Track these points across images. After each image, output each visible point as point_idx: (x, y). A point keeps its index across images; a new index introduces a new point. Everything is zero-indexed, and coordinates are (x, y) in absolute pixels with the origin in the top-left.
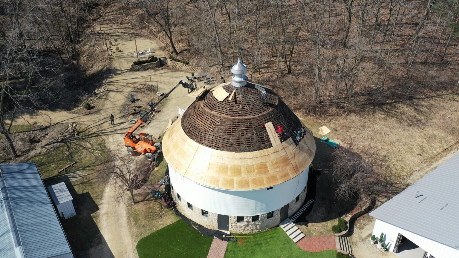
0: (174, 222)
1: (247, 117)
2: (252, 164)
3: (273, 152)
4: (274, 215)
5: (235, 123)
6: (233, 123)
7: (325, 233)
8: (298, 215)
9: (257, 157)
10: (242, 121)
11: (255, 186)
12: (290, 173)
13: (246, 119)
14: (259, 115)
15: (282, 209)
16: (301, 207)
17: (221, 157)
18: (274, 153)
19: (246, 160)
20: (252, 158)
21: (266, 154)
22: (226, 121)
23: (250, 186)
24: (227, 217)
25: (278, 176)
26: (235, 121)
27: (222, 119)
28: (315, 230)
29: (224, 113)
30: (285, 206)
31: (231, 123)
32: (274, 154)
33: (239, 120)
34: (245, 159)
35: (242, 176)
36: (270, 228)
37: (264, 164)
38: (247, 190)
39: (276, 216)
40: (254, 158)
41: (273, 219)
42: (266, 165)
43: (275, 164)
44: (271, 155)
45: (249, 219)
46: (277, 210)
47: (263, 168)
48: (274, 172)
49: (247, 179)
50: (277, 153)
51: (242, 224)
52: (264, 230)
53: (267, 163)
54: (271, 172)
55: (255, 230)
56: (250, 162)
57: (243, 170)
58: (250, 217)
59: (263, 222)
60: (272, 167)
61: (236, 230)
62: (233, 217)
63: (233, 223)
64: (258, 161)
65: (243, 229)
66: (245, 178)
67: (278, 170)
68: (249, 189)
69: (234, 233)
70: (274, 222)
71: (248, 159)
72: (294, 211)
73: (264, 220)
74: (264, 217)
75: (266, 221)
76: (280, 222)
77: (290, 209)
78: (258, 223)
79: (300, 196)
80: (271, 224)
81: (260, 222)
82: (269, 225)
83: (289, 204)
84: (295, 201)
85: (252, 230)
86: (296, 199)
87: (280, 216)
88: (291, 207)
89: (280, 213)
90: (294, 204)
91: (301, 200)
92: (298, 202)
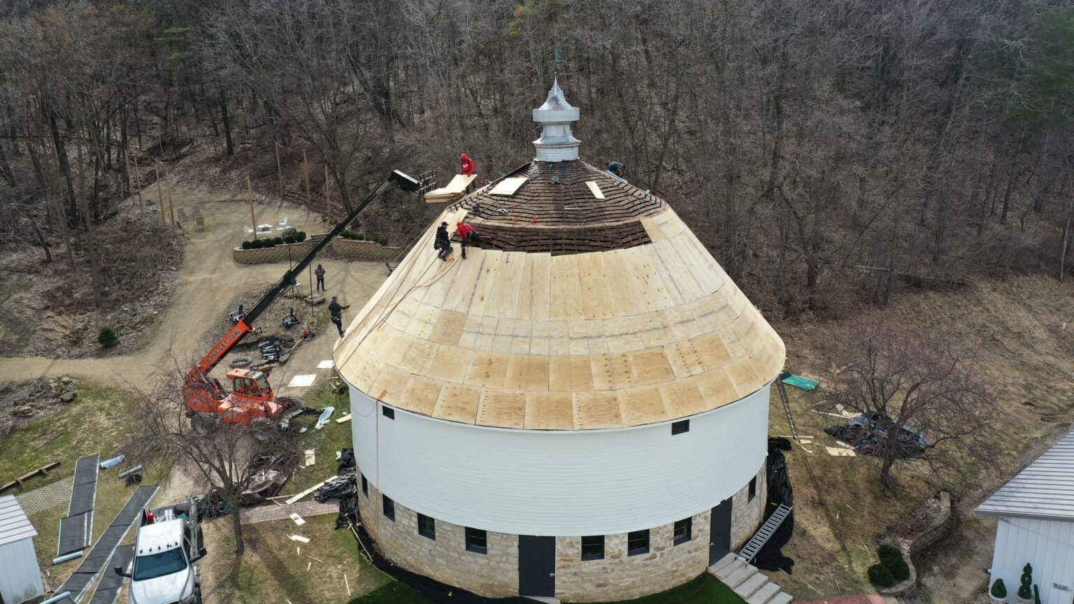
0: (373, 588)
1: (591, 226)
2: (621, 352)
3: (678, 320)
4: (692, 537)
5: (559, 242)
6: (554, 242)
7: (850, 589)
8: (758, 544)
9: (635, 333)
10: (579, 235)
11: (634, 415)
12: (732, 380)
13: (593, 230)
14: (628, 221)
15: (714, 510)
16: (761, 525)
17: (525, 337)
18: (682, 322)
19: (602, 339)
20: (621, 335)
21: (659, 325)
22: (534, 238)
23: (623, 416)
24: (549, 542)
25: (702, 389)
26: (560, 235)
27: (520, 234)
28: (817, 581)
29: (524, 219)
30: (723, 502)
31: (549, 242)
32: (680, 326)
33: (570, 231)
34: (600, 337)
35: (595, 388)
36: (684, 580)
37: (658, 351)
38: (615, 427)
39: (698, 536)
40: (626, 334)
41: (691, 549)
42: (662, 355)
43: (688, 354)
44: (673, 328)
45: (616, 545)
46: (702, 516)
47: (656, 363)
48: (688, 375)
49: (609, 394)
50: (689, 324)
51: (598, 564)
52: (667, 589)
53: (666, 351)
54: (681, 375)
55: (638, 587)
56: (614, 347)
57: (595, 368)
58: (623, 537)
59: (662, 555)
60: (680, 362)
61: (578, 591)
62: (568, 540)
63: (569, 563)
64: (637, 345)
65: (599, 586)
66: (604, 393)
67: (697, 370)
68: (619, 426)
69: (571, 601)
70: (692, 558)
71: (607, 337)
72: (745, 530)
73: (666, 551)
74: (666, 535)
75: (670, 552)
76: (710, 562)
77: (736, 519)
78: (647, 559)
79: (757, 483)
80: (685, 565)
81: (654, 557)
82: (680, 568)
83: (734, 499)
84: (747, 492)
85: (629, 589)
86: (748, 489)
87: (709, 537)
88: (738, 514)
89: (709, 527)
90: (745, 504)
91: (759, 496)
92: (753, 503)
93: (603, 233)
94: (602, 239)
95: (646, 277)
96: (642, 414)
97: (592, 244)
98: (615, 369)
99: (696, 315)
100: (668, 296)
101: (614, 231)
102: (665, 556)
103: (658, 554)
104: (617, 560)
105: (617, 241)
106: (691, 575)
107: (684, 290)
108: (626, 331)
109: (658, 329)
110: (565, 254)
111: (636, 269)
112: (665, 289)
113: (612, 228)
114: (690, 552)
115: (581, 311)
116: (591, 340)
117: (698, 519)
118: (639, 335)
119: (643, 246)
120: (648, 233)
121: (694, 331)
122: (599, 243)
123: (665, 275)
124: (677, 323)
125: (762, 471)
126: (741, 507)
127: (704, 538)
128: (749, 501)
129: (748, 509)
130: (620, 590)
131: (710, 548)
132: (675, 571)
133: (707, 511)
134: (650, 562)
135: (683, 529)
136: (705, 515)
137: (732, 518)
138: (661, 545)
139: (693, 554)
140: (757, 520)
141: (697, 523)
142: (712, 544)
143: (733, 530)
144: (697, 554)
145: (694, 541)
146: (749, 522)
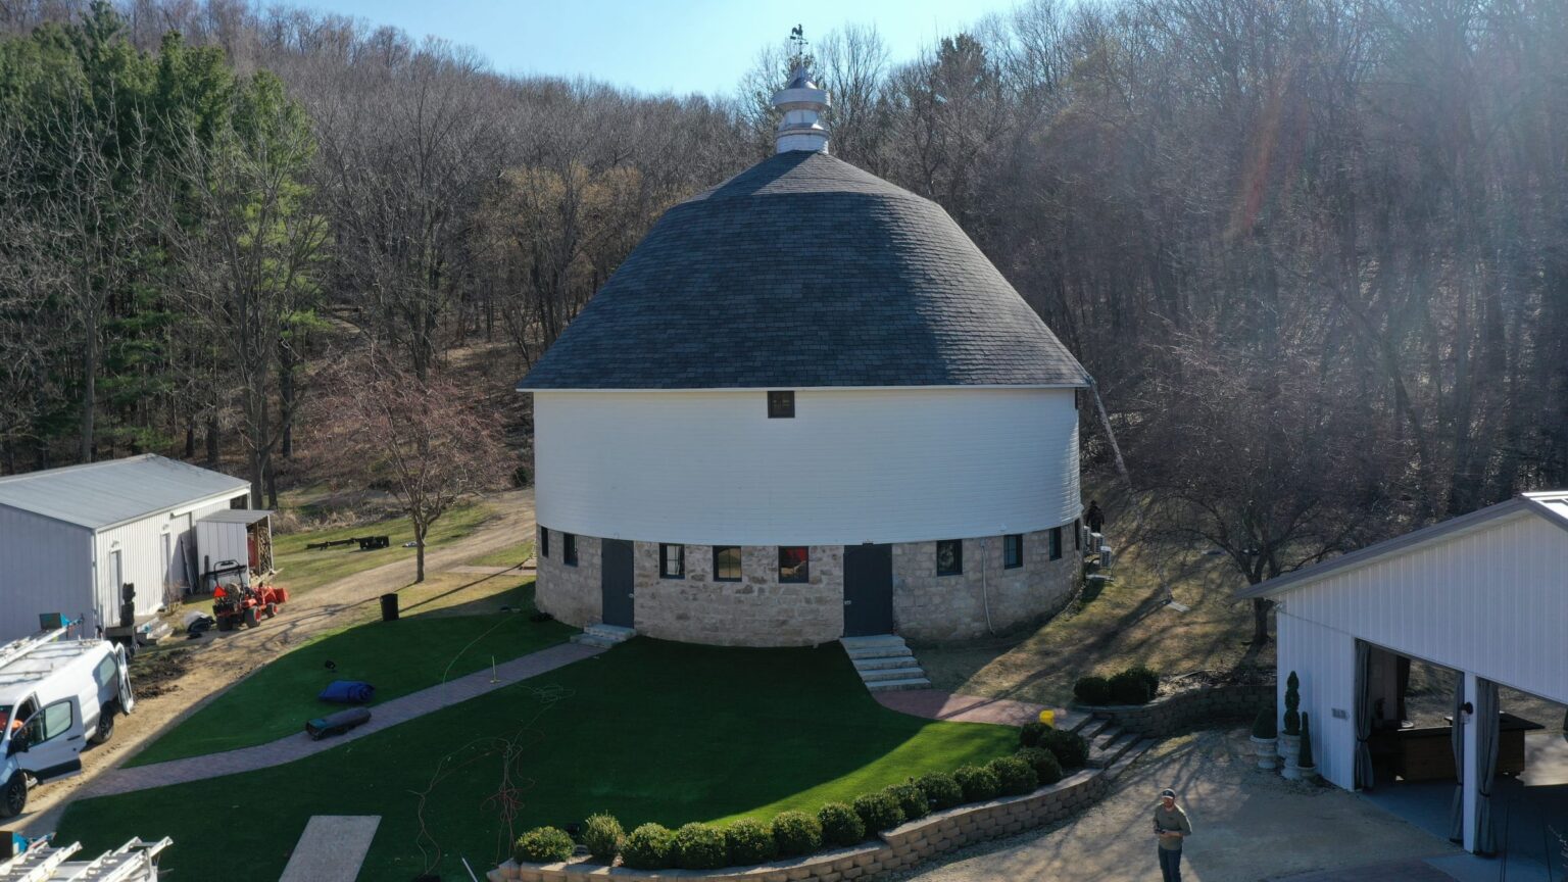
4: (811, 579)
24: (628, 549)
36: (799, 641)
39: (820, 581)
41: (812, 597)
45: (699, 562)
46: (828, 552)
51: (676, 585)
52: (771, 645)
55: (728, 630)
58: (707, 551)
59: (761, 591)
61: (656, 622)
62: (646, 548)
63: (646, 580)
65: (679, 617)
69: (649, 635)
70: (812, 611)
72: (934, 616)
73: (764, 586)
74: (765, 561)
75: (774, 591)
76: (845, 630)
77: (903, 585)
78: (738, 592)
79: (966, 555)
80: (801, 619)
81: (748, 590)
82: (793, 621)
83: (896, 551)
84: (931, 554)
85: (716, 630)
86: (934, 549)
87: (842, 589)
88: (909, 580)
89: (842, 574)
90: (928, 573)
91: (975, 581)
92: (957, 583)
102: (767, 594)
103: (756, 587)
104: (701, 584)
106: (811, 638)
114: (807, 601)
117: (819, 554)
125: (983, 544)
126: (918, 573)
127: (832, 587)
128: (940, 573)
129: (938, 585)
130: (704, 629)
131: (846, 607)
132: (784, 623)
133: (837, 547)
134: (743, 597)
135: (793, 561)
136: (835, 552)
137: (896, 581)
138: (759, 574)
139: (814, 606)
140: (975, 620)
141: (820, 559)
142: (849, 602)
143: (900, 601)
144: (822, 608)
145: (816, 586)
146: (943, 608)
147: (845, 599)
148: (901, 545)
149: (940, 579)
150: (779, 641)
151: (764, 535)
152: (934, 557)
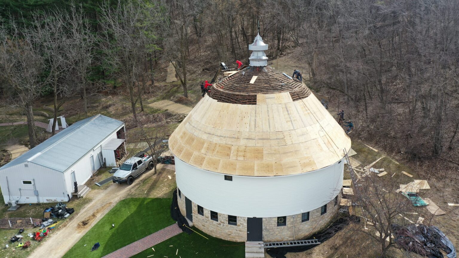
0: (165, 197)
1: (235, 93)
2: (216, 142)
3: (246, 137)
4: (237, 225)
5: (222, 97)
9: (225, 137)
10: (229, 96)
11: (208, 166)
12: (256, 168)
13: (235, 95)
14: (251, 94)
15: (249, 219)
18: (247, 139)
19: (213, 136)
20: (220, 136)
21: (236, 137)
22: (217, 94)
23: (203, 165)
24: (191, 202)
25: (238, 166)
26: (224, 94)
27: (216, 91)
29: (221, 86)
31: (219, 96)
32: (245, 140)
33: (227, 94)
34: (213, 135)
35: (202, 152)
37: (229, 146)
38: (199, 168)
39: (240, 226)
40: (222, 136)
41: (238, 229)
42: (230, 148)
43: (241, 151)
44: (241, 140)
45: (207, 213)
46: (242, 218)
47: (226, 150)
48: (236, 159)
49: (204, 156)
50: (250, 140)
51: (202, 217)
52: (226, 240)
53: (233, 148)
54: (232, 158)
55: (215, 233)
56: (215, 140)
57: (205, 145)
58: (209, 211)
59: (223, 225)
60: (235, 153)
61: (197, 224)
62: (195, 204)
63: (195, 212)
64: (223, 142)
65: (203, 226)
66: (203, 155)
67: (241, 158)
68: (200, 168)
69: (196, 227)
71: (215, 135)
72: (276, 237)
73: (224, 224)
74: (224, 218)
75: (227, 226)
76: (247, 239)
77: (266, 229)
78: (217, 224)
79: (287, 221)
80: (234, 234)
81: (220, 224)
82: (232, 235)
83: (263, 220)
84: (275, 221)
85: (212, 232)
86: (277, 219)
87: (246, 229)
88: (268, 228)
89: (246, 225)
90: (274, 225)
91: (290, 227)
92: (284, 228)
93: (237, 97)
94: (236, 99)
95: (243, 117)
96: (209, 166)
97: (231, 100)
98: (212, 148)
99: (257, 138)
100: (248, 127)
101: (242, 97)
102: (225, 226)
103: (222, 224)
104: (208, 219)
105: (241, 101)
106: (237, 240)
107: (258, 127)
108: (222, 135)
109: (235, 138)
110: (221, 102)
111: (241, 113)
112: (248, 124)
113: (242, 95)
114: (236, 230)
115: (213, 124)
116: (210, 135)
117: (240, 219)
118: (226, 138)
119: (251, 105)
120: (257, 100)
121: (251, 144)
122: (234, 100)
123: (253, 119)
124: (245, 138)
125: (294, 217)
126: (271, 226)
127: (243, 228)
128: (278, 225)
129: (277, 228)
130: (209, 231)
131: (248, 233)
132: (230, 235)
133: (245, 218)
134: (219, 225)
135: (232, 220)
136: (244, 219)
137: (263, 227)
138: (223, 221)
139: (238, 232)
140: (290, 237)
141: (240, 220)
142: (249, 232)
143: (264, 233)
144: (241, 233)
145: (238, 227)
146: (279, 235)
147: (247, 231)
148: (266, 218)
149: (278, 227)
150: (228, 239)
151: (224, 212)
152: (277, 221)
